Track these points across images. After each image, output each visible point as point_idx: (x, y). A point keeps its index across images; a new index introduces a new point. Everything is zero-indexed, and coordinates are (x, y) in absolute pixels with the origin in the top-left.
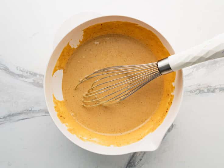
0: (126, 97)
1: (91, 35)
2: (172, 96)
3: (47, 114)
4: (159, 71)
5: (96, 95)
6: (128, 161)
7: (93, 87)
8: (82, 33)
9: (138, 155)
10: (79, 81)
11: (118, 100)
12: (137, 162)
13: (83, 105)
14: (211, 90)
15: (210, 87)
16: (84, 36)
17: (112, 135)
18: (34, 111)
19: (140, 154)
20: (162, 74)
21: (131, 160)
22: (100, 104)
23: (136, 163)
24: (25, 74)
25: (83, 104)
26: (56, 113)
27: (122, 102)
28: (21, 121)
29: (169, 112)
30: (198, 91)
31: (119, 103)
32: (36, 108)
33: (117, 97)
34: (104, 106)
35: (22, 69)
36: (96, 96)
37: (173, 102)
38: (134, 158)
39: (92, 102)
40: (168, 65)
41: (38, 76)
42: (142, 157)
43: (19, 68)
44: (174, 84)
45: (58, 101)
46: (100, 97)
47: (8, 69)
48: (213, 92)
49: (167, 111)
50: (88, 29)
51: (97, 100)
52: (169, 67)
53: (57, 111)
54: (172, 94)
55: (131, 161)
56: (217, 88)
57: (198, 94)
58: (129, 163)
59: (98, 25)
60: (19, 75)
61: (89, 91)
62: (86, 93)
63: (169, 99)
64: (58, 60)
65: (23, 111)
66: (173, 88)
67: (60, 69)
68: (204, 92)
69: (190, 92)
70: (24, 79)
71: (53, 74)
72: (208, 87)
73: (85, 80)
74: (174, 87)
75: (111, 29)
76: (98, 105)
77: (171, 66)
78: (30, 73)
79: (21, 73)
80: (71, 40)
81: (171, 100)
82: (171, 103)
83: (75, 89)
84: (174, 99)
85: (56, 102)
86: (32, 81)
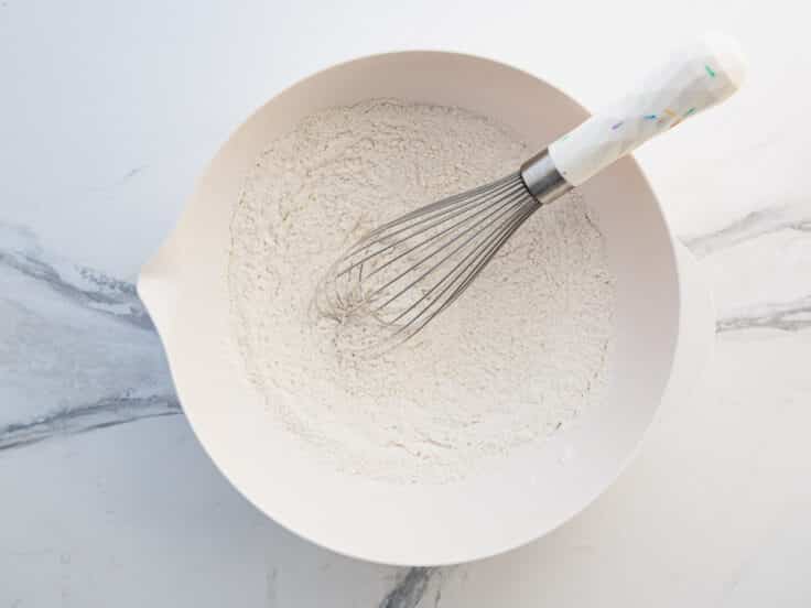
3: (173, 410)
18: (134, 399)
24: (107, 291)
28: (98, 430)
32: (143, 392)
35: (97, 276)
43: (88, 273)
47: (57, 276)
70: (103, 306)
78: (121, 288)
79: (94, 288)
86: (128, 312)
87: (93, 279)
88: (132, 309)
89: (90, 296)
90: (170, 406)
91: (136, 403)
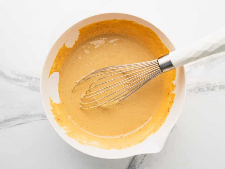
0: (124, 98)
1: (86, 35)
2: (173, 95)
3: (44, 118)
4: (160, 68)
5: (94, 96)
6: (128, 165)
7: (91, 88)
8: (78, 33)
9: (138, 158)
10: (76, 83)
11: (117, 101)
12: (138, 164)
13: (81, 108)
14: (211, 88)
15: (210, 85)
16: (79, 36)
17: (111, 137)
18: (30, 115)
19: (140, 157)
20: (163, 71)
21: (131, 163)
22: (98, 105)
23: (137, 166)
24: (20, 78)
25: (81, 106)
26: (54, 116)
27: (121, 103)
28: (18, 126)
29: (170, 112)
30: (197, 89)
31: (118, 104)
32: (33, 113)
33: (116, 98)
34: (103, 108)
36: (94, 98)
37: (174, 100)
38: (134, 162)
39: (90, 104)
40: (170, 62)
41: (34, 80)
42: (143, 160)
43: (14, 72)
44: (174, 82)
45: (55, 104)
46: (97, 98)
47: (3, 73)
48: (213, 90)
49: (168, 111)
50: (83, 29)
51: (94, 101)
52: (171, 64)
53: (55, 114)
54: (173, 92)
55: (131, 165)
56: (217, 86)
57: (198, 92)
58: (130, 166)
59: (94, 25)
60: (14, 79)
61: (86, 92)
62: (84, 95)
63: (170, 98)
64: (54, 61)
65: (19, 116)
66: (173, 86)
67: (56, 72)
68: (204, 91)
69: (190, 91)
70: (19, 83)
71: (49, 76)
72: (207, 85)
73: (82, 81)
74: (175, 86)
75: (107, 28)
76: (97, 107)
77: (173, 63)
78: (25, 77)
79: (16, 77)
80: (67, 40)
81: (173, 98)
82: (173, 102)
83: (72, 91)
84: (175, 98)
85: (53, 105)
86: (28, 85)
87: (16, 74)
88: (29, 84)
89: (15, 80)
90: (42, 117)
91: (30, 116)
